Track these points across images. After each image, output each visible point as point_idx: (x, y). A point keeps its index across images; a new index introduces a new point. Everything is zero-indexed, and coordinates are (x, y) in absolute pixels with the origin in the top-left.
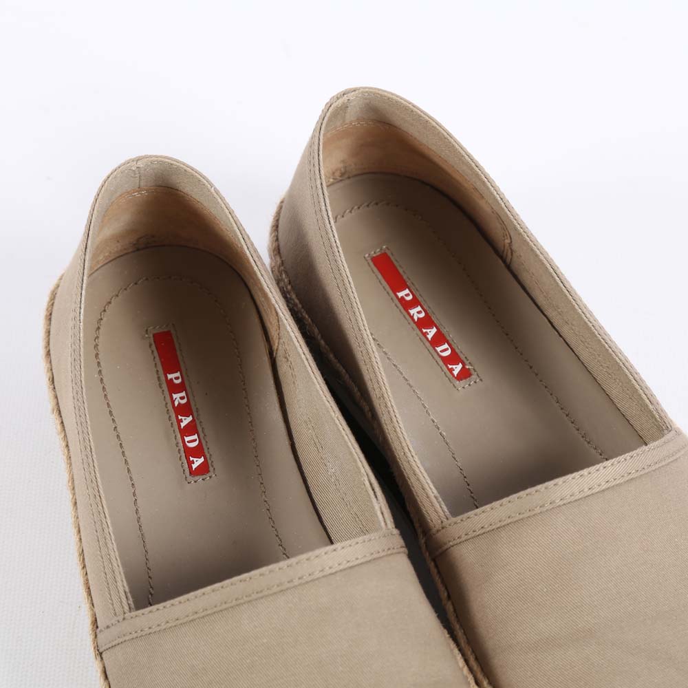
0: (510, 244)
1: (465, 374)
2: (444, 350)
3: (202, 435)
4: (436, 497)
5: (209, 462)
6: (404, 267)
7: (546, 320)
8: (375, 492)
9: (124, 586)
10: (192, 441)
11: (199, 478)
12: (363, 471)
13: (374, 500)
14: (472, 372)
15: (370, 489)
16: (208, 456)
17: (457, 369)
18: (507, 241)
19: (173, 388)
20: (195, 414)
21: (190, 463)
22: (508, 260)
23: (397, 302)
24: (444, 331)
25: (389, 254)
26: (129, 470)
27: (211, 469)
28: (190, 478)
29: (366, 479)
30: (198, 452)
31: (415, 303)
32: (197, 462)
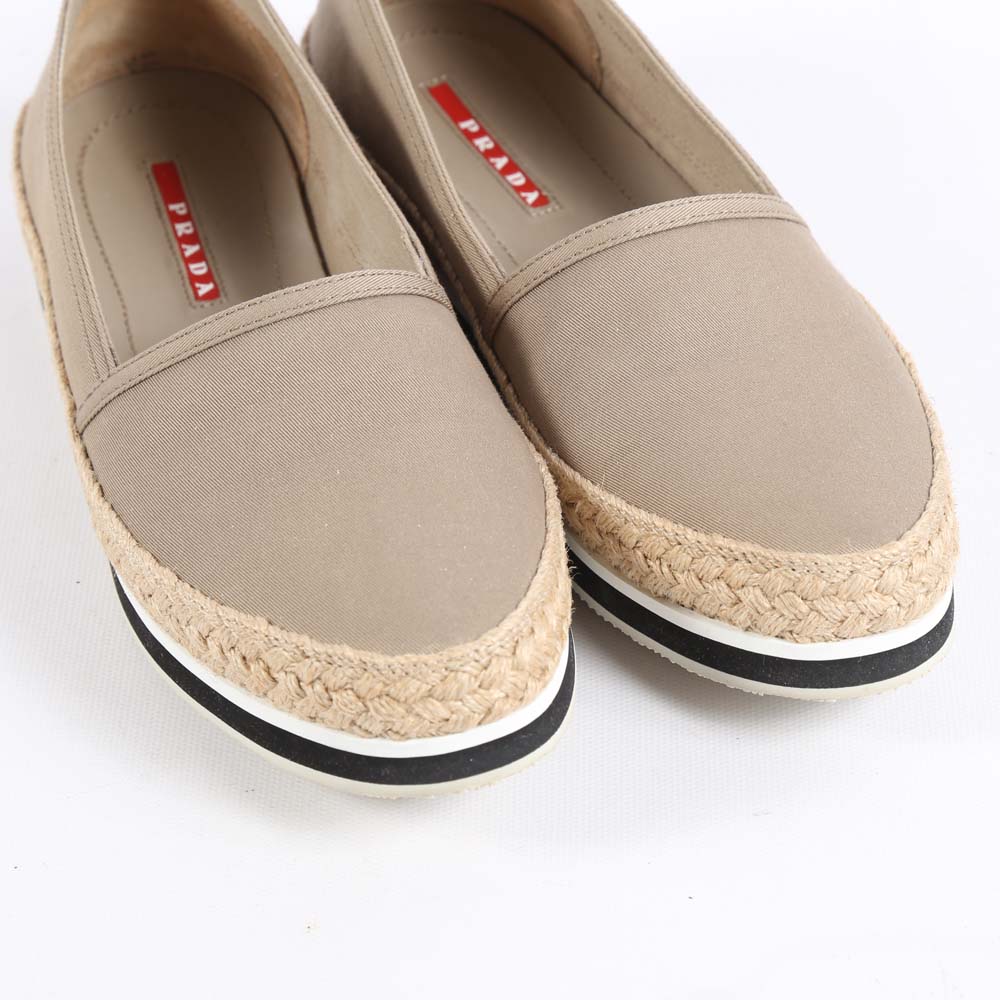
0: (599, 60)
1: (542, 201)
2: (518, 179)
3: (211, 263)
4: (492, 258)
5: (220, 287)
6: (467, 96)
7: (642, 142)
8: (417, 250)
9: (109, 343)
10: (200, 269)
11: (207, 304)
12: (403, 228)
13: (416, 257)
14: (550, 198)
15: (411, 246)
16: (218, 281)
17: (532, 197)
18: (596, 56)
19: (175, 218)
20: (203, 243)
21: (195, 290)
22: (597, 84)
23: (459, 133)
24: (517, 161)
25: (450, 84)
26: (119, 293)
27: (222, 294)
28: (195, 303)
29: (406, 235)
30: (206, 278)
31: (481, 133)
32: (205, 289)
